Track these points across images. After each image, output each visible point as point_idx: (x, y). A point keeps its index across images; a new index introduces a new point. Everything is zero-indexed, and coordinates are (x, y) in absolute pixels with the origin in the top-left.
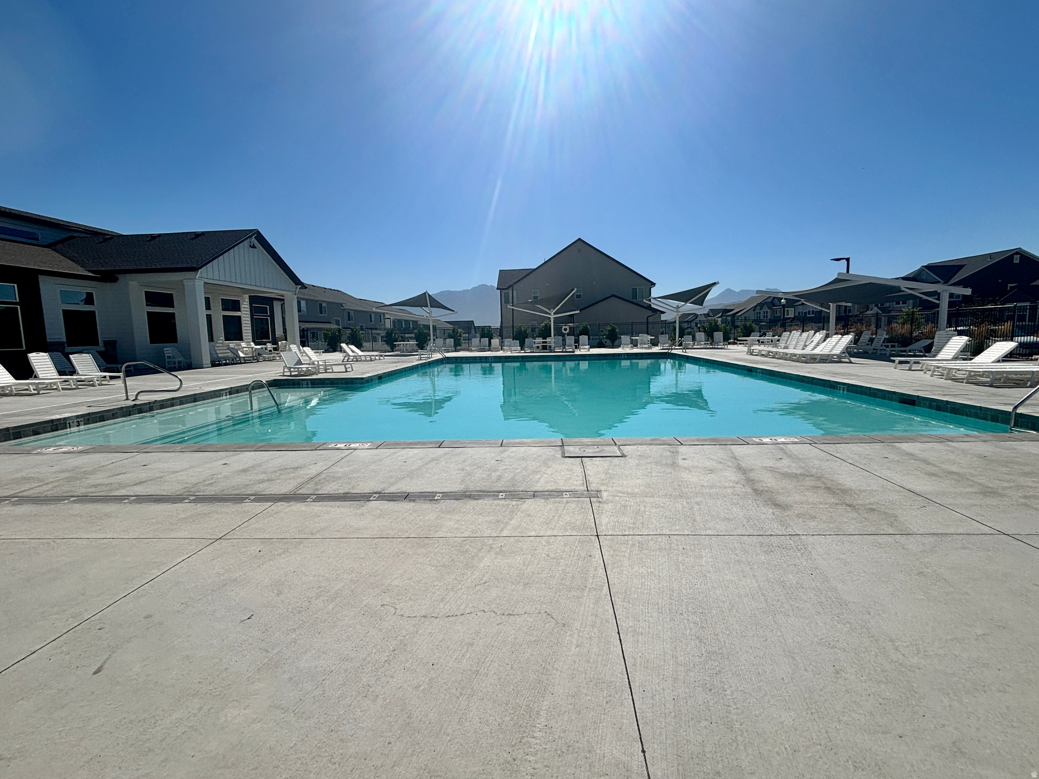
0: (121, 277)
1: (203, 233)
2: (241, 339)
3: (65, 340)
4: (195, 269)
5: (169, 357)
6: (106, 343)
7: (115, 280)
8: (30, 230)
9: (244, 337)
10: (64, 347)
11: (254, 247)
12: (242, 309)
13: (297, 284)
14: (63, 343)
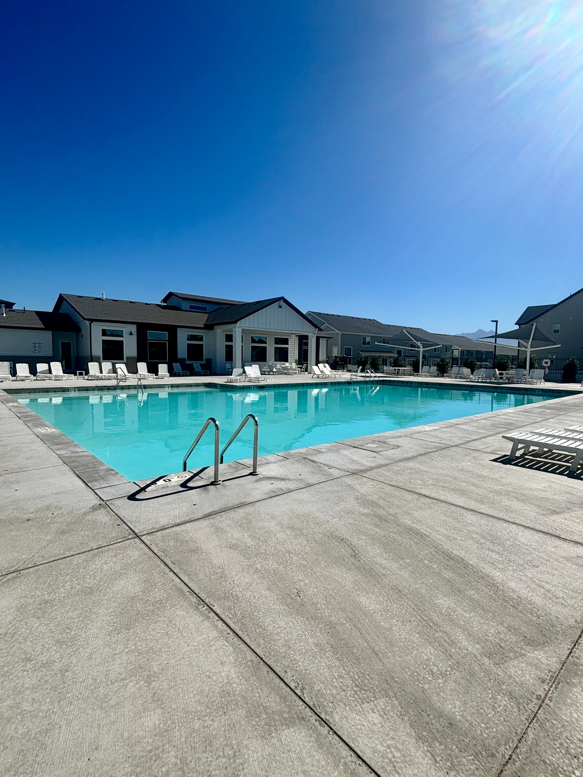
0: (216, 327)
1: (260, 301)
2: (287, 361)
3: (187, 358)
4: (235, 322)
5: (228, 369)
6: (206, 360)
7: (212, 329)
8: (204, 306)
9: (289, 360)
10: (185, 361)
11: (280, 307)
12: (289, 343)
13: (316, 328)
14: (185, 359)
